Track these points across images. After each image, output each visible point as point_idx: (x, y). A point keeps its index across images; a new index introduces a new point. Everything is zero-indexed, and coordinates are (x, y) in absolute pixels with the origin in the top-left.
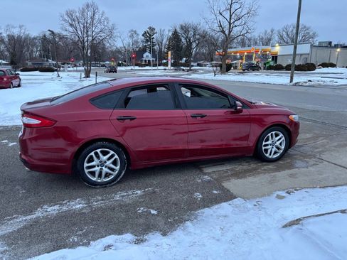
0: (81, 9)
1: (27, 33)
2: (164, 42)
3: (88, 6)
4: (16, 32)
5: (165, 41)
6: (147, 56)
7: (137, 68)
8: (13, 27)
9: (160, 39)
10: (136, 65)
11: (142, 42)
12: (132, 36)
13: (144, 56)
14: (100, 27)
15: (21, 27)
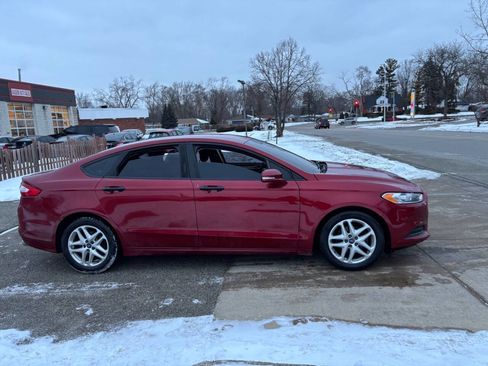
0: (275, 50)
1: (230, 85)
2: (410, 79)
3: (284, 45)
4: (218, 86)
5: (412, 78)
6: (382, 102)
7: (366, 119)
8: (215, 80)
9: (404, 75)
10: (364, 116)
11: (377, 81)
12: (360, 76)
13: (378, 101)
14: (298, 68)
15: (223, 79)
